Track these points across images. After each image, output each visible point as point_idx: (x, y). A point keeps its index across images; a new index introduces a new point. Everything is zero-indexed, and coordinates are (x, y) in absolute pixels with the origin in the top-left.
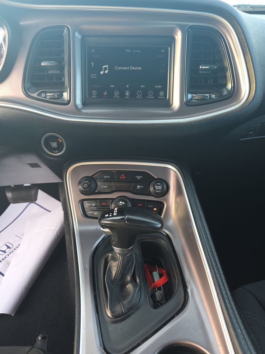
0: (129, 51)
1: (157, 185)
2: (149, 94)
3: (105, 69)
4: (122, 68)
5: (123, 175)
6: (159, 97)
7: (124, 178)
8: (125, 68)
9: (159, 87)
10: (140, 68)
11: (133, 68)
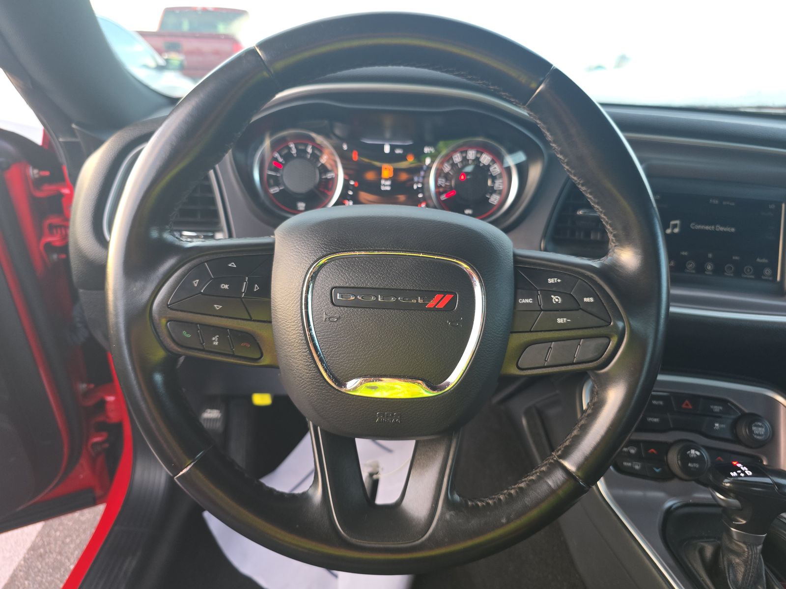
0: (716, 202)
1: (756, 426)
2: (746, 270)
3: (675, 226)
4: (702, 227)
5: (687, 402)
6: (763, 277)
7: (690, 407)
8: (707, 228)
9: (765, 261)
10: (733, 230)
11: (722, 229)
